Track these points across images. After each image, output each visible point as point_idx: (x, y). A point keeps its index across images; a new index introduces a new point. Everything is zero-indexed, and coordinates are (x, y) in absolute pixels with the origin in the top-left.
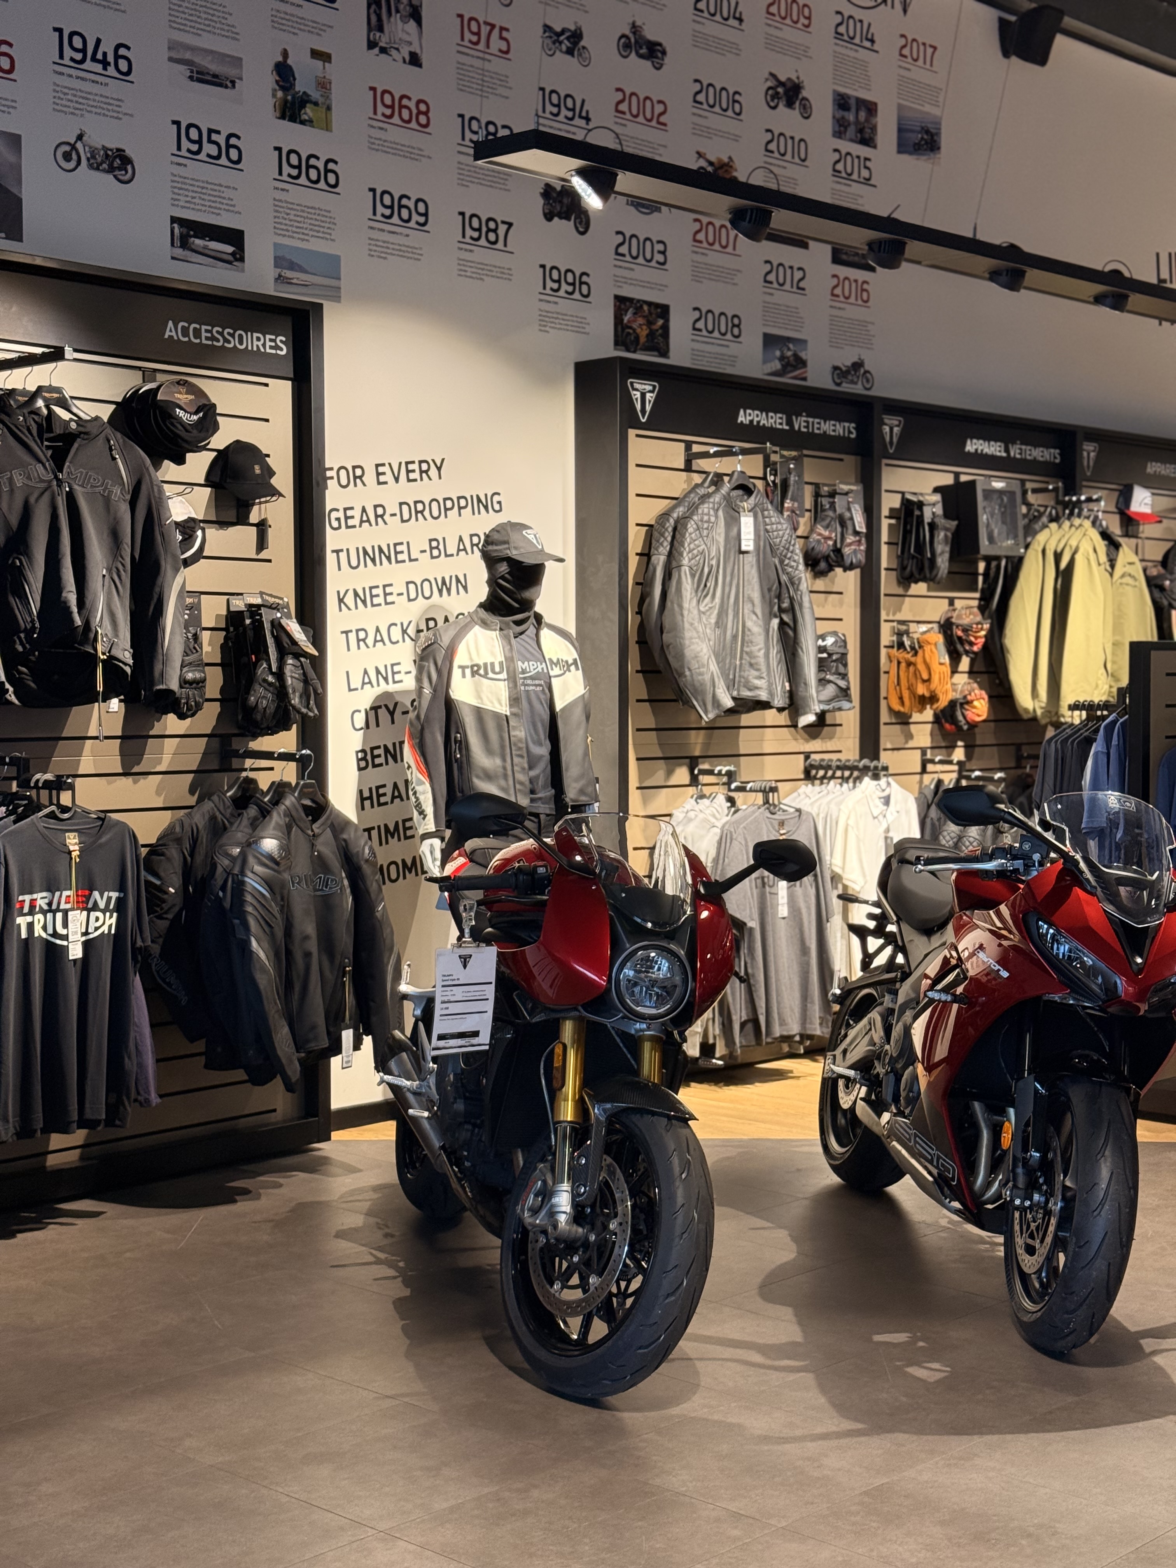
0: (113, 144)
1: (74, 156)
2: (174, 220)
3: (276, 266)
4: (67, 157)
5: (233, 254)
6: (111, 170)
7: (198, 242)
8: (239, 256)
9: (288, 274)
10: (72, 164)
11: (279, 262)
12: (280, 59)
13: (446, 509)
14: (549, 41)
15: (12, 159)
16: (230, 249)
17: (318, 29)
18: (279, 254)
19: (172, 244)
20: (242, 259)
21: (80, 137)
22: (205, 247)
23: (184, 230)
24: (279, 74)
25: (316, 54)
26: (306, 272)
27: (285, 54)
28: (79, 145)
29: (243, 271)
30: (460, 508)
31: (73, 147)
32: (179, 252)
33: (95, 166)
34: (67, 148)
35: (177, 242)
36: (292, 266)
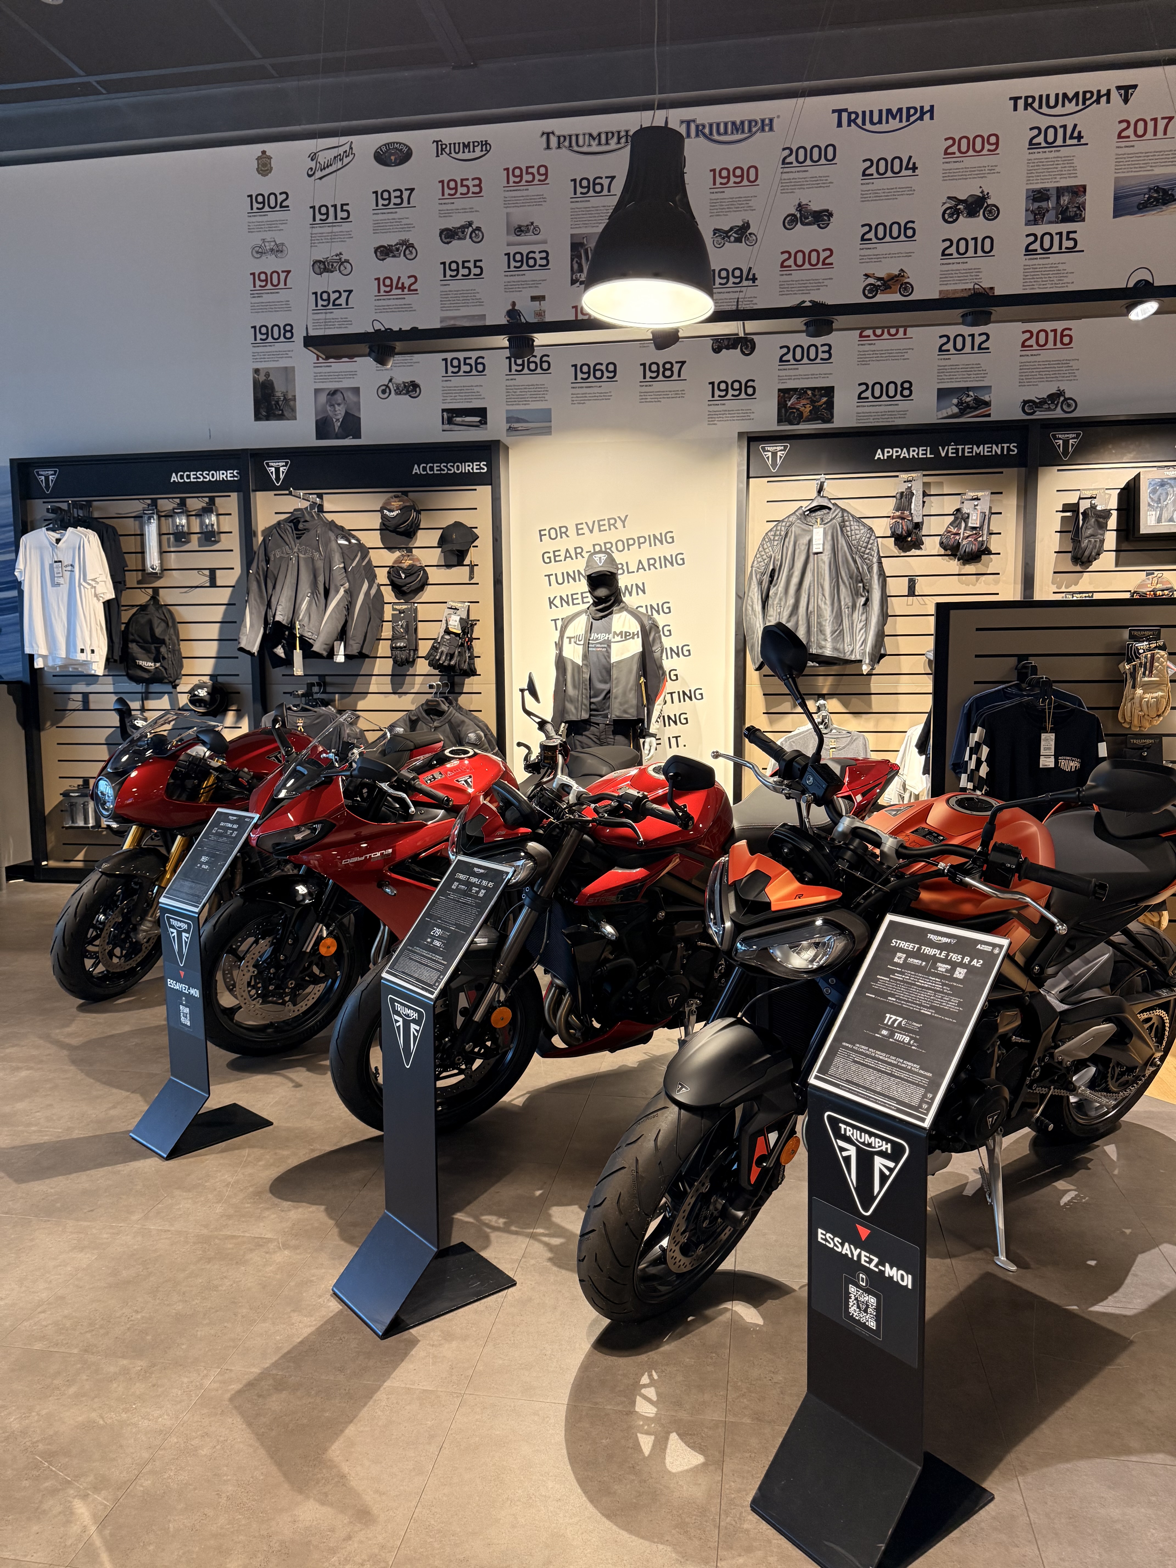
0: (408, 380)
1: (388, 391)
2: (443, 410)
3: (508, 422)
4: (384, 392)
5: (480, 421)
6: (408, 393)
7: (458, 419)
8: (484, 422)
9: (516, 425)
10: (387, 395)
11: (509, 420)
12: (510, 308)
13: (629, 545)
14: (719, 239)
15: (355, 399)
16: (478, 419)
17: (535, 284)
18: (510, 415)
19: (443, 423)
20: (486, 423)
21: (390, 381)
22: (463, 421)
23: (450, 415)
24: (509, 317)
25: (534, 299)
26: (527, 422)
27: (514, 304)
28: (390, 385)
29: (486, 429)
30: (639, 544)
31: (387, 386)
32: (447, 427)
33: (398, 392)
34: (384, 387)
35: (446, 421)
36: (518, 420)
